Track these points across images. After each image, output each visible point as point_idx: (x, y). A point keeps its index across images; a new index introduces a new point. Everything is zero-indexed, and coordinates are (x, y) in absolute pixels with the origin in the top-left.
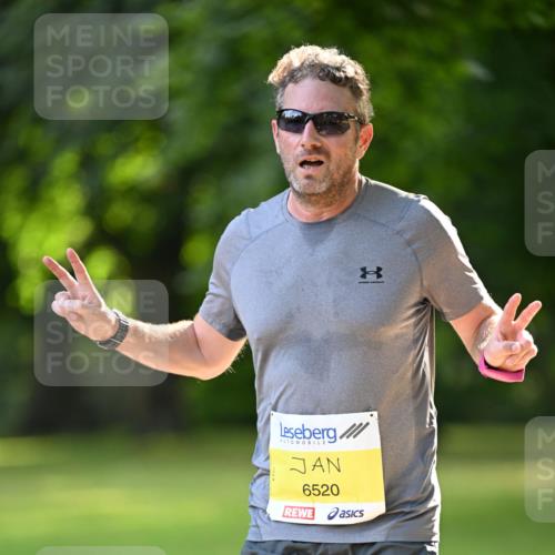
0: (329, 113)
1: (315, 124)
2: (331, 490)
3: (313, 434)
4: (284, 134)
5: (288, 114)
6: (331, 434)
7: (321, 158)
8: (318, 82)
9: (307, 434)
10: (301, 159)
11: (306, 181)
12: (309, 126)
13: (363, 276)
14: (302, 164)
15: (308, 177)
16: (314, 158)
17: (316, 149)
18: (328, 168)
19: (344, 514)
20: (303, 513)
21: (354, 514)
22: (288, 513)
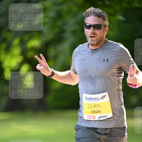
0: (97, 25)
2: (99, 112)
3: (93, 99)
5: (87, 25)
6: (97, 99)
7: (95, 35)
8: (94, 17)
9: (92, 99)
10: (90, 36)
11: (91, 41)
12: (92, 28)
13: (104, 61)
15: (92, 40)
16: (93, 36)
17: (94, 33)
18: (97, 38)
19: (102, 117)
20: (92, 117)
21: (105, 117)
22: (88, 117)
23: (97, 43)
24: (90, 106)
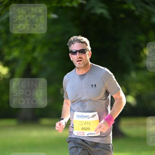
0: (82, 50)
1: (79, 52)
2: (88, 129)
3: (84, 117)
4: (73, 56)
5: (73, 51)
6: (88, 117)
7: (81, 59)
8: (78, 43)
9: (83, 117)
12: (78, 53)
13: (92, 86)
14: (77, 61)
15: (79, 64)
16: (80, 60)
17: (80, 58)
18: (83, 61)
19: (91, 134)
20: (81, 134)
21: (93, 134)
22: (78, 133)
23: (84, 66)
24: (81, 123)
